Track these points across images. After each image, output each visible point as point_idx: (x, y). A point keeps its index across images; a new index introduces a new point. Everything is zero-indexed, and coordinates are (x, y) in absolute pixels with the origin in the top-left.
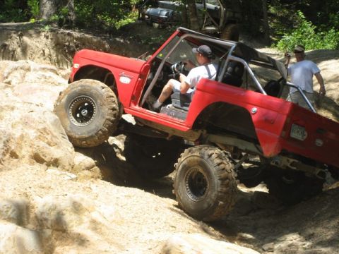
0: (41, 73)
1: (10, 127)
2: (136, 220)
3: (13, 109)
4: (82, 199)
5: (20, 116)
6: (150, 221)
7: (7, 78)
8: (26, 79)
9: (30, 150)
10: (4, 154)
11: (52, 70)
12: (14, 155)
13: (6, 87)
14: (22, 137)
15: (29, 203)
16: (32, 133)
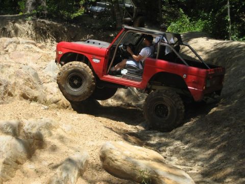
0: (26, 45)
1: (8, 78)
2: (84, 133)
3: (9, 67)
4: (52, 121)
5: (14, 71)
6: (92, 134)
7: (6, 48)
8: (17, 49)
9: (20, 91)
10: (4, 94)
11: (33, 43)
12: (10, 94)
13: (5, 53)
14: (15, 83)
15: (20, 123)
16: (21, 81)
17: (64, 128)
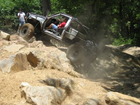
1: (44, 58)
3: (44, 52)
7: (37, 45)
12: (45, 67)
14: (48, 61)
16: (51, 60)
17: (81, 84)
